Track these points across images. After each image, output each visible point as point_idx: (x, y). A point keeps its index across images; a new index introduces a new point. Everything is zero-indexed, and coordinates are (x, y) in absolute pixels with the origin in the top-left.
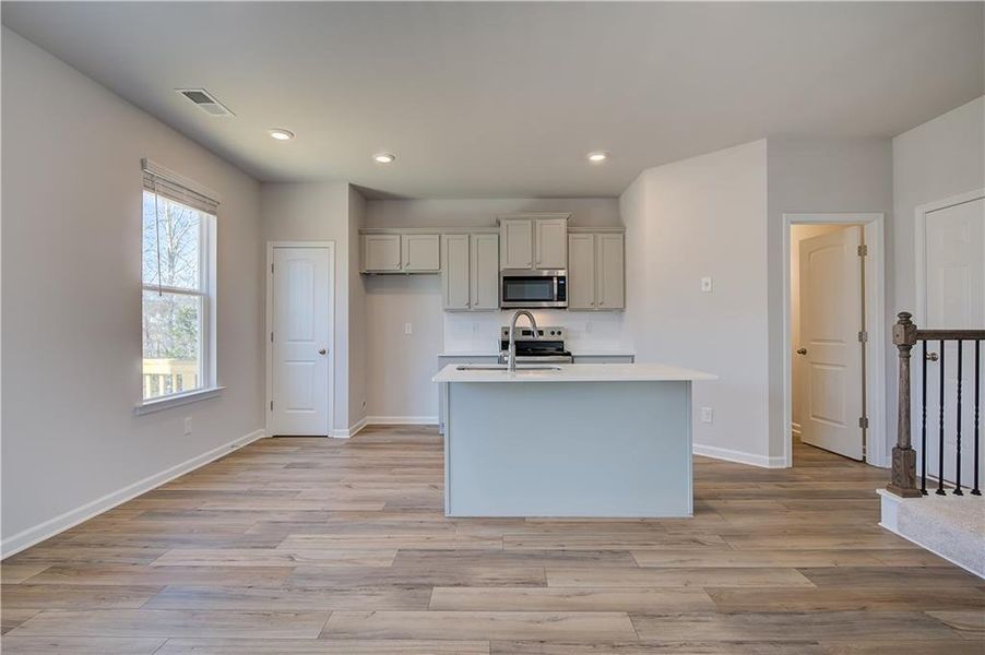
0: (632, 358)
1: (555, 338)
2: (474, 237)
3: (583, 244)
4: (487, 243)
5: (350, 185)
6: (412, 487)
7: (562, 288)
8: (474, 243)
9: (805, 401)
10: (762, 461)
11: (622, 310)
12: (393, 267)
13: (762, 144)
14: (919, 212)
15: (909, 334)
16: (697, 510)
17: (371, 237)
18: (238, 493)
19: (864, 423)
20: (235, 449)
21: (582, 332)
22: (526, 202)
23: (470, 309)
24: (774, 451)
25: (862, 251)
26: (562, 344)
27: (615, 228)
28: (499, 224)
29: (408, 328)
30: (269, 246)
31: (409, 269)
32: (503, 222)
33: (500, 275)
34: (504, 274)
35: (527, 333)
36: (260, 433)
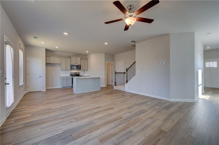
0: (89, 76)
1: (78, 74)
2: (67, 59)
3: (83, 61)
4: (69, 60)
5: (46, 48)
7: (80, 67)
8: (67, 60)
9: (108, 80)
10: (104, 86)
11: (88, 70)
12: (53, 63)
13: (104, 54)
15: (116, 73)
16: (101, 90)
17: (48, 57)
19: (112, 82)
21: (81, 73)
22: (74, 54)
23: (66, 70)
24: (105, 85)
25: (112, 65)
26: (79, 75)
27: (87, 59)
28: (70, 57)
29: (54, 72)
30: (27, 57)
31: (55, 63)
32: (71, 57)
33: (71, 65)
34: (72, 65)
35: (74, 73)
36: (25, 92)
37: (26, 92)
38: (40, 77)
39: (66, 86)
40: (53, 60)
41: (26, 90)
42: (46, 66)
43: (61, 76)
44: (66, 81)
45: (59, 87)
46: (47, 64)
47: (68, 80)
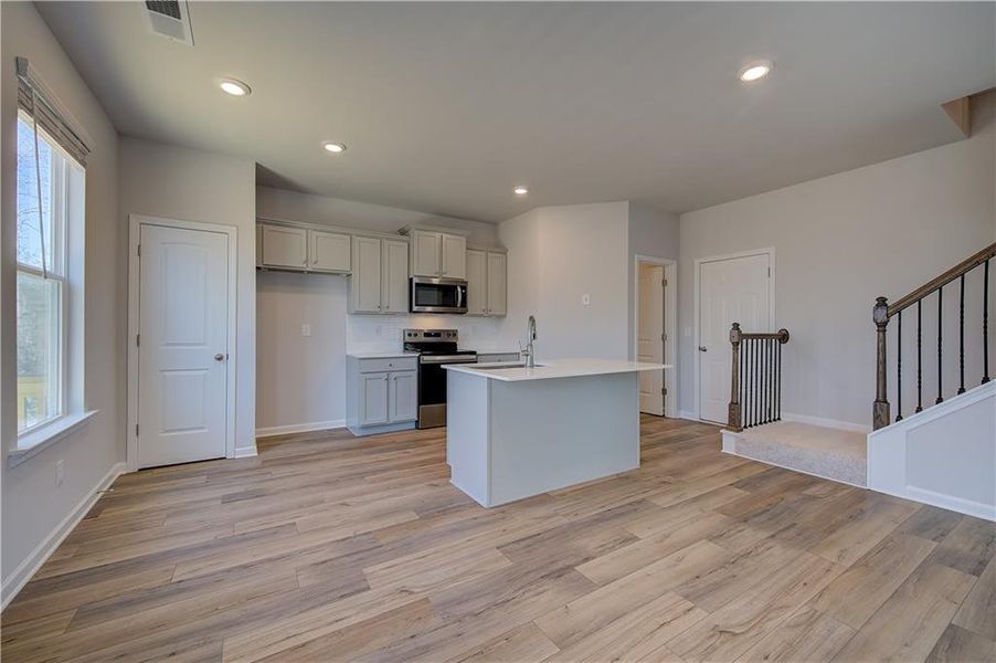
1: (451, 340)
2: (386, 243)
3: (478, 258)
4: (397, 249)
5: (257, 164)
6: (414, 490)
7: (464, 297)
8: (385, 250)
11: (505, 316)
12: (300, 266)
13: (626, 203)
14: (697, 262)
15: (739, 336)
17: (271, 227)
18: (207, 547)
19: (664, 392)
20: (100, 495)
21: (469, 333)
23: (382, 312)
25: (664, 283)
26: (455, 344)
27: (500, 248)
28: (403, 232)
29: (307, 330)
30: (134, 222)
31: (317, 267)
32: (414, 233)
33: (411, 280)
34: (415, 280)
35: (427, 335)
36: (120, 469)
37: (124, 464)
38: (220, 359)
39: (382, 419)
40: (302, 246)
41: (122, 452)
42: (259, 288)
43: (349, 353)
44: (384, 384)
45: (341, 423)
46: (267, 274)
47: (392, 385)
